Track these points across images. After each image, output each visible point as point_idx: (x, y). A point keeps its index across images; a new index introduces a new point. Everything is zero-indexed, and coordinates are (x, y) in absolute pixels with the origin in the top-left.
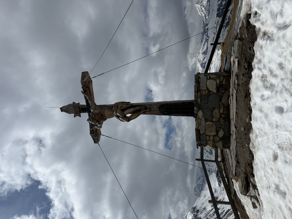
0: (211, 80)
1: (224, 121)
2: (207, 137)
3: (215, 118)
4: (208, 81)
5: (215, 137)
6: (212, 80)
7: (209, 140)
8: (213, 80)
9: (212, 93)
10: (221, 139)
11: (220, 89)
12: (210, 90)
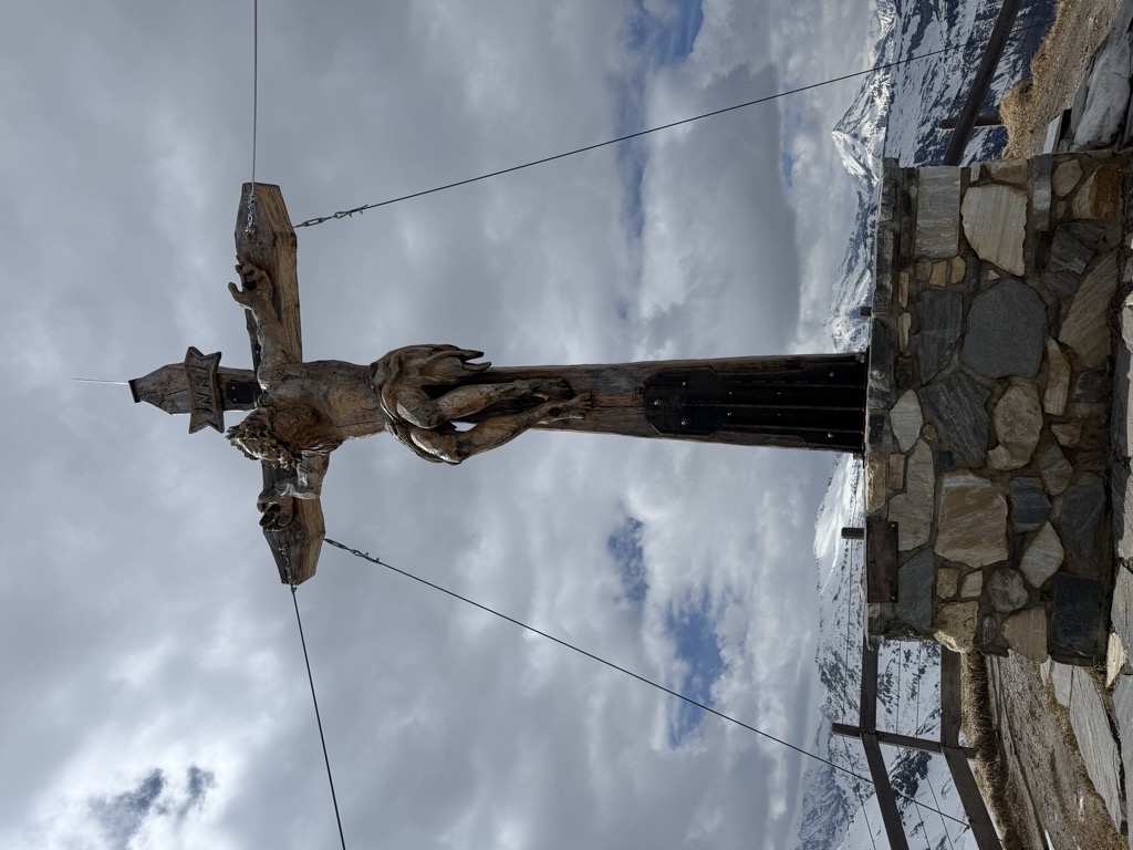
0: (993, 190)
1: (1068, 469)
2: (943, 574)
3: (1006, 445)
4: (973, 195)
5: (997, 577)
6: (1001, 187)
7: (956, 599)
8: (1005, 190)
9: (993, 275)
10: (1042, 595)
11: (1055, 248)
12: (982, 255)
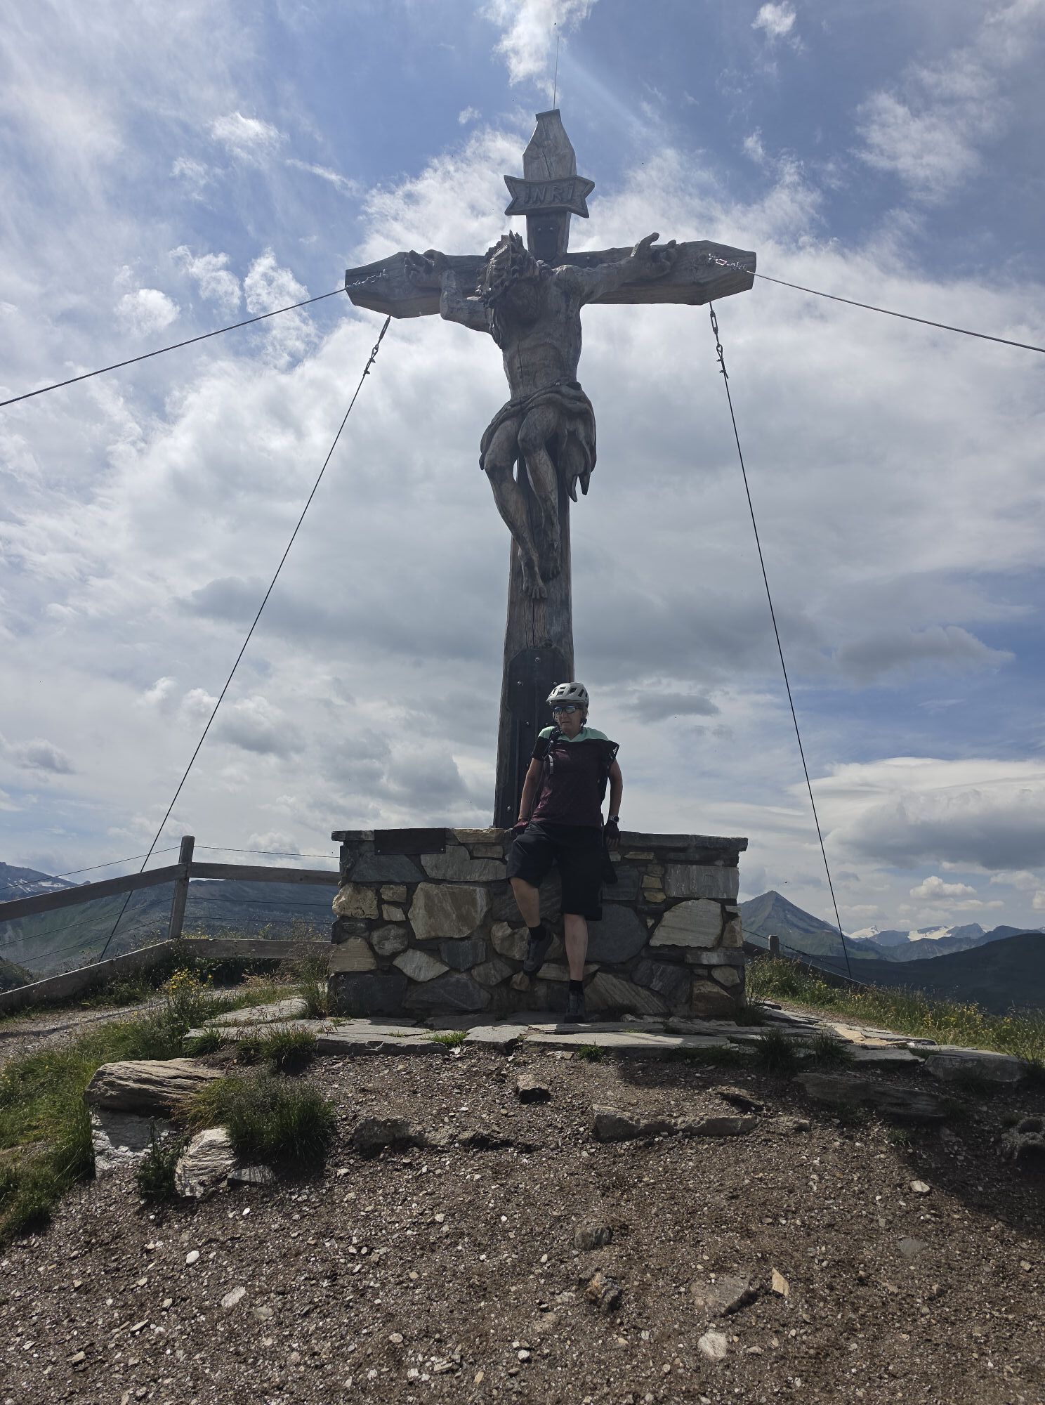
2: (403, 889)
3: (512, 935)
4: (716, 908)
5: (401, 931)
6: (720, 928)
7: (381, 902)
8: (718, 931)
9: (650, 923)
10: (386, 966)
11: (671, 968)
12: (667, 915)
